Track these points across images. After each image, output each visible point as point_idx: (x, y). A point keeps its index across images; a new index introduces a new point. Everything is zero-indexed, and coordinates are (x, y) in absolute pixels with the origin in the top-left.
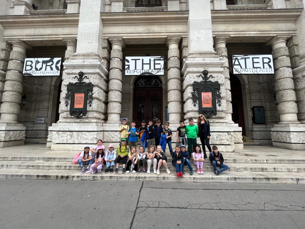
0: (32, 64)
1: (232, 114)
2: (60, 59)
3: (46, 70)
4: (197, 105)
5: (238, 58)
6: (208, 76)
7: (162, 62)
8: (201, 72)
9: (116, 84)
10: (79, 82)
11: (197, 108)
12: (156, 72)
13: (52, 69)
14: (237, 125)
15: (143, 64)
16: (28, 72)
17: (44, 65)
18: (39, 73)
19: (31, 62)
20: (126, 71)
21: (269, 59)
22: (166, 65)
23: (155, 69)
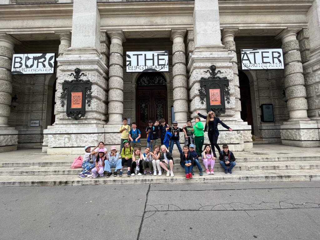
0: (21, 61)
1: (241, 112)
2: (53, 54)
3: (37, 67)
4: (205, 103)
5: (248, 52)
6: (216, 71)
7: (166, 58)
8: (209, 68)
9: (117, 82)
10: (75, 79)
11: (204, 106)
12: (160, 68)
13: (44, 66)
14: (246, 123)
15: (146, 60)
16: (18, 70)
17: (36, 62)
18: (30, 70)
19: (21, 58)
20: (127, 67)
21: (279, 53)
22: (170, 60)
23: (159, 65)
